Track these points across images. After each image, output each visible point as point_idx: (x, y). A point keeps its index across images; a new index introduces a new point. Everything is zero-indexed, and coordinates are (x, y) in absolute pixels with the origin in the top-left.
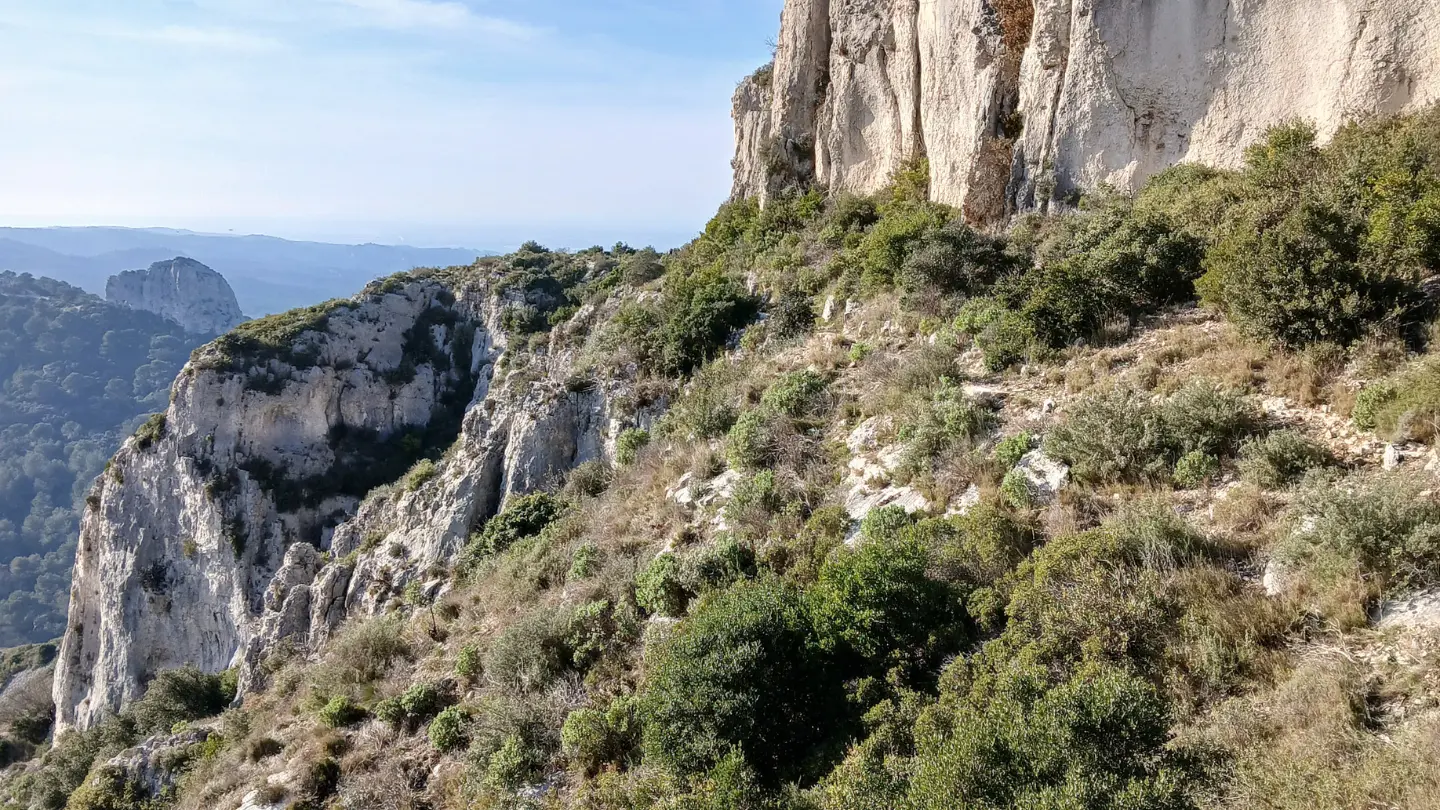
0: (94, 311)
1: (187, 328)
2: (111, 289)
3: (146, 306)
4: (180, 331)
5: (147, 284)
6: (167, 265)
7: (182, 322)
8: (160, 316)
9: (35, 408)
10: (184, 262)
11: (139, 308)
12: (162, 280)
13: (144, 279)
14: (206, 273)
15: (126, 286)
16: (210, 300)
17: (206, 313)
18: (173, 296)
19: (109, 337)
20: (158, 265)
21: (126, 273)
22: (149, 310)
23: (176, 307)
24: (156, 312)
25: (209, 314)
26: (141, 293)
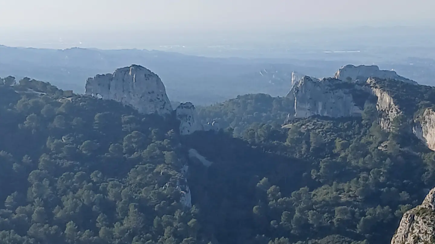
0: (81, 101)
1: (140, 110)
2: (89, 87)
3: (111, 97)
4: (136, 112)
5: (113, 83)
6: (127, 69)
7: (136, 107)
8: (121, 104)
9: (67, 163)
10: (137, 68)
11: (107, 98)
12: (123, 80)
13: (112, 79)
14: (150, 75)
15: (99, 85)
16: (153, 92)
17: (151, 101)
18: (131, 91)
19: (99, 117)
20: (119, 70)
21: (99, 76)
22: (114, 99)
23: (133, 97)
24: (118, 100)
25: (153, 101)
26: (109, 89)
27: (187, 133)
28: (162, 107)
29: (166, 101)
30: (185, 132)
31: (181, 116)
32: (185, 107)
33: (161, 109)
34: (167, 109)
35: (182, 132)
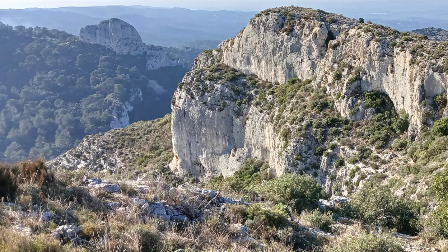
0: (74, 45)
1: (118, 52)
2: (82, 34)
3: (98, 42)
4: (114, 53)
5: (98, 32)
6: (107, 22)
7: (115, 49)
8: (105, 47)
9: (43, 93)
10: (115, 21)
11: (95, 43)
12: (105, 29)
13: (97, 29)
14: (125, 26)
15: (89, 32)
16: (128, 38)
17: (126, 45)
18: (110, 37)
19: (80, 57)
20: (103, 23)
21: (88, 27)
22: (99, 43)
23: (112, 42)
24: (103, 44)
25: (128, 45)
26: (96, 36)
27: (152, 68)
28: (136, 49)
29: (139, 45)
30: (150, 68)
31: (149, 56)
32: (154, 49)
33: (134, 50)
34: (140, 51)
35: (147, 68)
